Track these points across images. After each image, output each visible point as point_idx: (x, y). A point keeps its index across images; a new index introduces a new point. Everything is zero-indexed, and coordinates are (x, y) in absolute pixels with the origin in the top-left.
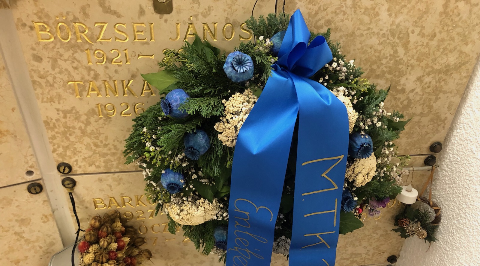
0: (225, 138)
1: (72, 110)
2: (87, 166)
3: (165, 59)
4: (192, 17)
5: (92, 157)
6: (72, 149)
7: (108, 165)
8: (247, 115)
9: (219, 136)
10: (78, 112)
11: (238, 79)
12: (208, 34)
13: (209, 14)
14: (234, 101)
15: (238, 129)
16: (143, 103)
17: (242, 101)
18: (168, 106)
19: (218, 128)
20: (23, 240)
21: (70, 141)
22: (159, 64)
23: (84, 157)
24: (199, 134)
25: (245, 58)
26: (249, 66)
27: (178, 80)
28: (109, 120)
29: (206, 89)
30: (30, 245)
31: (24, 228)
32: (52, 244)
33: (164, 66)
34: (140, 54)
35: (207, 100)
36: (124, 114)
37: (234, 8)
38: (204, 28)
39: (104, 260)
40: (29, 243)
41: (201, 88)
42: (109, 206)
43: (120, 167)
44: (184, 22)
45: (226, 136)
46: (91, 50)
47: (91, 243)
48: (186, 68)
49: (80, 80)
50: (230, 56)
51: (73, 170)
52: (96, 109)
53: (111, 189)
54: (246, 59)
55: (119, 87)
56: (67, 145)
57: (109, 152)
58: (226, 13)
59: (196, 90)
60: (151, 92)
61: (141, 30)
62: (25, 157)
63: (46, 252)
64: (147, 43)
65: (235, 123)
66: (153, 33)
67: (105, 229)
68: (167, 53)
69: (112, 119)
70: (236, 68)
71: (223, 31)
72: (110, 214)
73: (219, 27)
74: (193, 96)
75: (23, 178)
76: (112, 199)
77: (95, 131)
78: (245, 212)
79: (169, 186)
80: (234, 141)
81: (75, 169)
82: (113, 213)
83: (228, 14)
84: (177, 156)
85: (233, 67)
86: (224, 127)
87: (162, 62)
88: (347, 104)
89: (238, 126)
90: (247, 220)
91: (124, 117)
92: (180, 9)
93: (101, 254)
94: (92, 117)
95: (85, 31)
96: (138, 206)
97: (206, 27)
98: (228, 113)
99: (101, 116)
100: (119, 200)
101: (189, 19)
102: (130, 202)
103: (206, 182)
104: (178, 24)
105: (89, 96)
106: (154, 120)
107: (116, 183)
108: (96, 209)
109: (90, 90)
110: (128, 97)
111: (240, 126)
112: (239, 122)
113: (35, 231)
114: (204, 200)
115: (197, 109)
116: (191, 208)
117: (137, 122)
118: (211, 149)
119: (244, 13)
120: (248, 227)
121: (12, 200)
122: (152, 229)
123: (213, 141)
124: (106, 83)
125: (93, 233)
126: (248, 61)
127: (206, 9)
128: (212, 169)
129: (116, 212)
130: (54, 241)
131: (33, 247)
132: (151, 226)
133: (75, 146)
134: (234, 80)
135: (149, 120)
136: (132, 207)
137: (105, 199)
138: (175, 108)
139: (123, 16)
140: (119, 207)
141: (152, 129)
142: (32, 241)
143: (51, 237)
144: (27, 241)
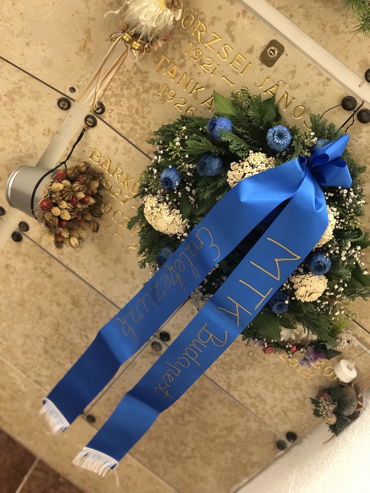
0: (232, 176)
1: (145, 73)
2: (116, 120)
3: (239, 93)
4: (281, 82)
5: (126, 117)
6: (117, 99)
7: (131, 133)
8: (258, 173)
9: (229, 171)
10: (147, 78)
11: (271, 144)
12: (283, 101)
13: (295, 90)
14: (258, 157)
15: (245, 177)
16: (197, 110)
17: (263, 161)
18: (213, 125)
19: (233, 166)
20: (16, 133)
21: (122, 92)
22: (232, 93)
23: (120, 112)
24: (217, 160)
25: (286, 135)
26: (285, 142)
27: (234, 114)
28: (163, 101)
29: (247, 135)
30: (17, 143)
31: (26, 126)
32: (30, 156)
33: (234, 98)
34: (226, 76)
35: (240, 141)
36: (177, 107)
37: (316, 99)
38: (284, 95)
39: (67, 198)
40: (17, 140)
41: (244, 131)
42: (101, 165)
43: (138, 142)
44: (273, 81)
45: (234, 176)
46: (195, 46)
47: (68, 178)
48: (247, 112)
49: (170, 58)
50: (278, 127)
51: (103, 115)
52: (162, 86)
53: (116, 152)
54: (286, 137)
55: (191, 85)
56: (117, 93)
57: (141, 124)
58: (307, 98)
59: (239, 130)
60: (210, 107)
61: (239, 62)
62: (82, 76)
63: (20, 158)
64: (236, 73)
65: (246, 171)
66: (246, 70)
67: (85, 178)
68: (243, 92)
69: (165, 103)
70: (275, 137)
71: (295, 108)
72: (97, 172)
73: (295, 103)
74: (234, 131)
75: (65, 89)
76: (109, 161)
77: (147, 100)
78: (201, 241)
79: (165, 180)
80: (236, 183)
81: (105, 115)
82: (100, 173)
83: (308, 100)
84: (189, 164)
85: (274, 134)
86: (237, 168)
87: (235, 94)
88: (331, 224)
89: (247, 175)
90: (198, 248)
91: (175, 108)
92: (277, 70)
93: (68, 192)
94: (153, 90)
95: (202, 32)
96: (122, 184)
97: (286, 95)
98: (248, 161)
99: (160, 94)
100: (113, 168)
101: (279, 82)
102: (119, 176)
103: (192, 201)
104: (268, 78)
105: (165, 74)
106: (195, 127)
107: (124, 152)
108: (90, 159)
109: (170, 70)
110: (191, 97)
111: (248, 176)
112: (249, 173)
113: (30, 135)
114: (180, 213)
115: (230, 141)
116: (165, 210)
117: (183, 119)
118: (216, 177)
119: (320, 108)
120: (194, 255)
121: (41, 98)
122: (113, 214)
123: (222, 173)
124: (185, 75)
125: (76, 171)
126: (286, 139)
127: (295, 84)
128: (205, 191)
129: (102, 174)
130: (34, 155)
131: (17, 146)
132: (115, 210)
133: (122, 99)
134: (268, 143)
135: (192, 124)
136: (117, 181)
137: (104, 157)
138: (216, 129)
139: (236, 43)
140: (107, 172)
141: (189, 132)
142: (21, 141)
143: (36, 151)
144: (18, 137)
